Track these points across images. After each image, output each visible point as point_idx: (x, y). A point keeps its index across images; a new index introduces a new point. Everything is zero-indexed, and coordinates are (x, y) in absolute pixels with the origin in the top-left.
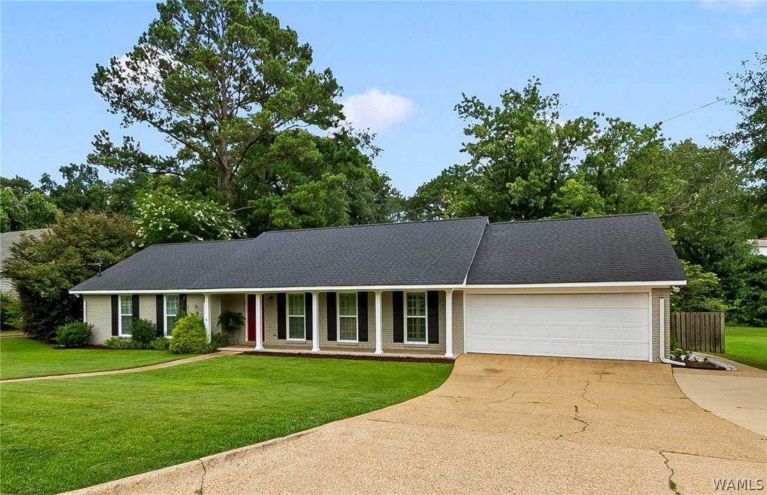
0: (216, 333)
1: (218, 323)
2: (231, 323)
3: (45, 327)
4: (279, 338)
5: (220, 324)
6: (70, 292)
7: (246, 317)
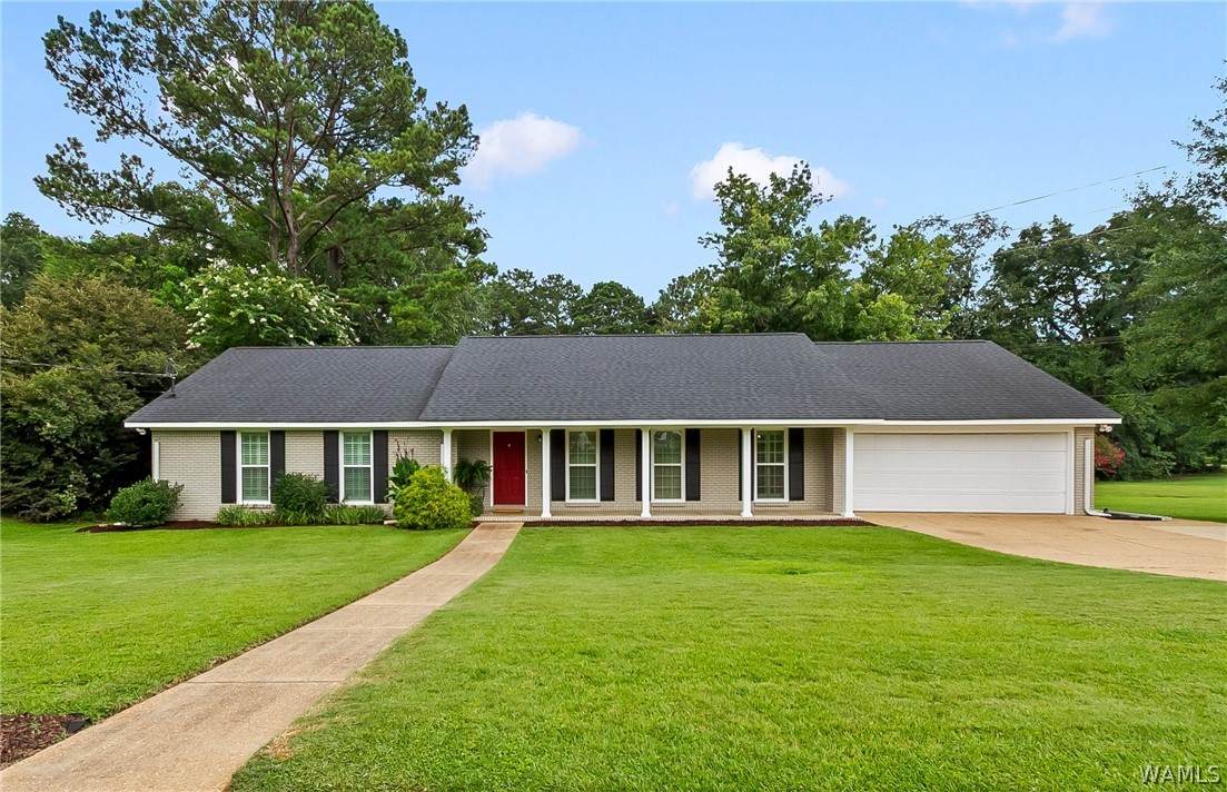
3: (30, 491)
4: (553, 499)
6: (127, 425)
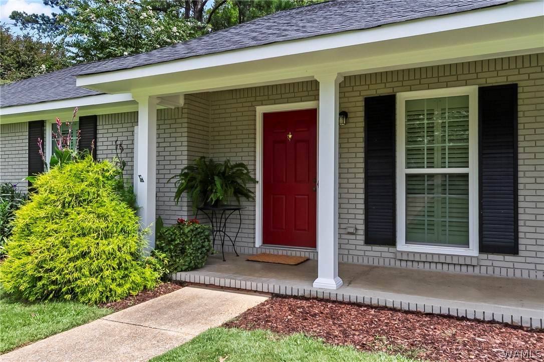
0: (170, 222)
1: (178, 194)
2: (218, 192)
4: (370, 240)
5: (184, 194)
7: (259, 176)
